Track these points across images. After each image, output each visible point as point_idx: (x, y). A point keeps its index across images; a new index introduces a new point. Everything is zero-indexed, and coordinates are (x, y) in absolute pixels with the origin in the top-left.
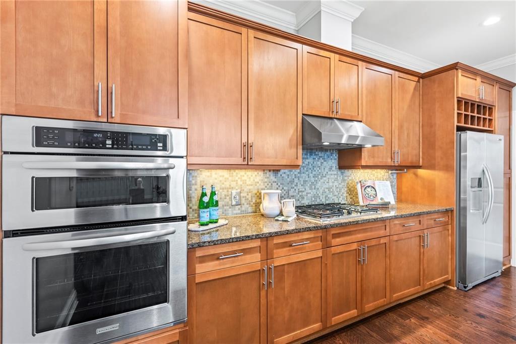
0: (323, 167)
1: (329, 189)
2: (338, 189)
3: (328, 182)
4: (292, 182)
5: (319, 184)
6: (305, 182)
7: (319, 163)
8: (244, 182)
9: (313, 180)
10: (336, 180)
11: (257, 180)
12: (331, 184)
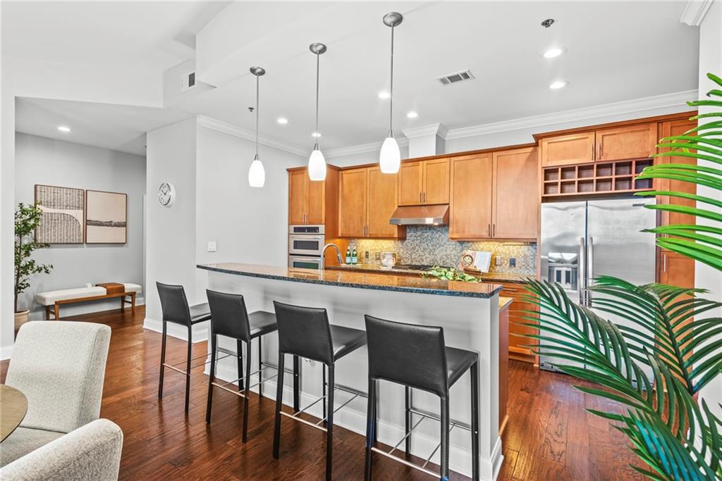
0: (441, 239)
1: (447, 256)
2: (457, 257)
3: (446, 251)
4: (414, 248)
5: (437, 252)
6: (424, 249)
7: (437, 236)
8: (383, 247)
9: (431, 248)
10: (455, 249)
11: (390, 246)
12: (449, 252)
